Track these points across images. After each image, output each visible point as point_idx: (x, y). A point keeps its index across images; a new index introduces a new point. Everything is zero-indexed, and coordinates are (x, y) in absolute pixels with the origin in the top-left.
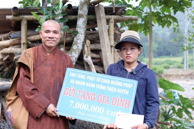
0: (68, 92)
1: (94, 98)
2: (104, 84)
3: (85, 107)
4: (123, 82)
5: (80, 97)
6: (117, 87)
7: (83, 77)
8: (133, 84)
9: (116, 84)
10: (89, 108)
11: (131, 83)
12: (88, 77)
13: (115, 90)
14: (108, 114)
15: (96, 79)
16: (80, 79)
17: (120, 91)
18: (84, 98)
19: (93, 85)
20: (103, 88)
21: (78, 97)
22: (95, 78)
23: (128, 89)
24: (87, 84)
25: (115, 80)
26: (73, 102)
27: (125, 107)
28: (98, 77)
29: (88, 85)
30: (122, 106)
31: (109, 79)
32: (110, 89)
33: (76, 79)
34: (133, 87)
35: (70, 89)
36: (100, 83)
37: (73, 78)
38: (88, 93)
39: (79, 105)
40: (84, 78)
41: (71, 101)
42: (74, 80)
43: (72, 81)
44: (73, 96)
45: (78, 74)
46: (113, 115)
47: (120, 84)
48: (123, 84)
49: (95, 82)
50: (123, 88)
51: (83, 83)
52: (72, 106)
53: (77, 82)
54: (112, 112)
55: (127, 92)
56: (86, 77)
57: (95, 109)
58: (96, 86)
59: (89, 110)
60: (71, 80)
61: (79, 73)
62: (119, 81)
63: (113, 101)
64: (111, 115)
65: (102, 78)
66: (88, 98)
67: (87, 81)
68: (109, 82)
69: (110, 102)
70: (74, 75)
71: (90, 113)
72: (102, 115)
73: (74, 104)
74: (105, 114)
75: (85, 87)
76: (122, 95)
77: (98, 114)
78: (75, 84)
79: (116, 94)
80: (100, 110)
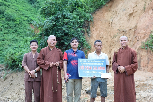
1: (92, 68)
3: (89, 72)
5: (86, 69)
6: (99, 63)
7: (85, 61)
10: (91, 72)
12: (87, 61)
13: (98, 64)
14: (98, 73)
15: (90, 61)
16: (84, 62)
17: (100, 64)
19: (90, 64)
20: (94, 64)
23: (103, 63)
24: (87, 64)
26: (84, 71)
27: (103, 69)
29: (88, 64)
32: (96, 64)
33: (83, 62)
35: (82, 67)
36: (92, 62)
37: (81, 62)
38: (89, 67)
39: (87, 72)
41: (83, 71)
43: (82, 64)
44: (84, 69)
50: (101, 63)
51: (86, 64)
52: (84, 73)
53: (84, 64)
55: (103, 64)
56: (86, 61)
57: (93, 72)
60: (81, 63)
61: (83, 60)
66: (89, 69)
67: (87, 62)
68: (95, 62)
69: (98, 69)
70: (81, 61)
71: (92, 74)
72: (96, 74)
73: (85, 72)
74: (97, 74)
75: (87, 65)
76: (101, 65)
77: (95, 74)
78: (83, 65)
79: (99, 65)
80: (95, 72)
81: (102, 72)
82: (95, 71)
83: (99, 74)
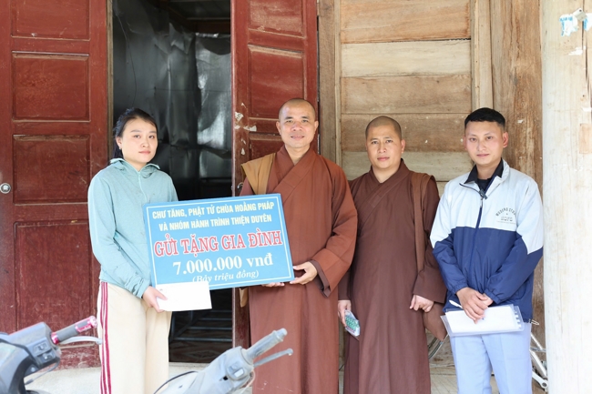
0: (162, 249)
1: (216, 244)
2: (223, 216)
3: (206, 265)
4: (256, 202)
5: (190, 252)
6: (249, 214)
7: (180, 213)
8: (274, 201)
9: (246, 209)
10: (215, 265)
11: (270, 200)
12: (190, 211)
13: (247, 220)
14: (251, 264)
15: (206, 211)
16: (177, 220)
17: (255, 219)
18: (198, 251)
19: (205, 224)
20: (225, 222)
21: (186, 252)
22: (203, 209)
23: (267, 212)
24: (193, 224)
25: (242, 203)
26: (179, 263)
27: (275, 243)
28: (209, 205)
29: (196, 225)
30: (268, 243)
31: (229, 204)
32: (238, 221)
33: (169, 220)
34: (275, 207)
35: (166, 243)
36: (216, 216)
37: (161, 221)
38: (201, 240)
39: (193, 267)
40: (183, 215)
41: (175, 264)
42: (165, 225)
43: (163, 227)
44: (176, 253)
45: (169, 212)
46: (260, 263)
47: (252, 207)
48: (257, 206)
49: (206, 217)
50: (259, 212)
51: (186, 225)
52: (181, 271)
53: (174, 226)
54: (257, 259)
55: (269, 218)
56: (186, 212)
57: (223, 263)
58: (210, 223)
59: (215, 269)
60: (161, 226)
61: (170, 208)
62: (248, 202)
63: (251, 240)
64: (257, 265)
65: (216, 205)
66: (205, 250)
67: (192, 218)
68: (231, 210)
69: (247, 244)
70: (161, 215)
71: (219, 272)
72: (241, 270)
73: (183, 267)
74: (245, 267)
75: (191, 230)
76: (262, 225)
77: (234, 271)
78: (169, 231)
79: (251, 226)
80: (235, 262)
81: (270, 255)
82: (233, 255)
83: (254, 268)
